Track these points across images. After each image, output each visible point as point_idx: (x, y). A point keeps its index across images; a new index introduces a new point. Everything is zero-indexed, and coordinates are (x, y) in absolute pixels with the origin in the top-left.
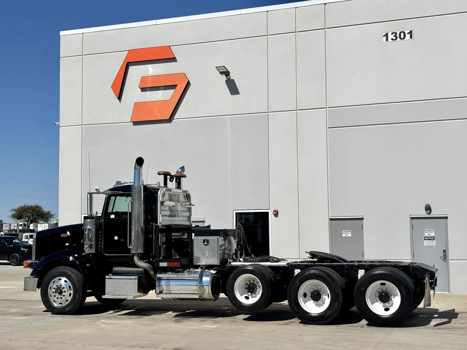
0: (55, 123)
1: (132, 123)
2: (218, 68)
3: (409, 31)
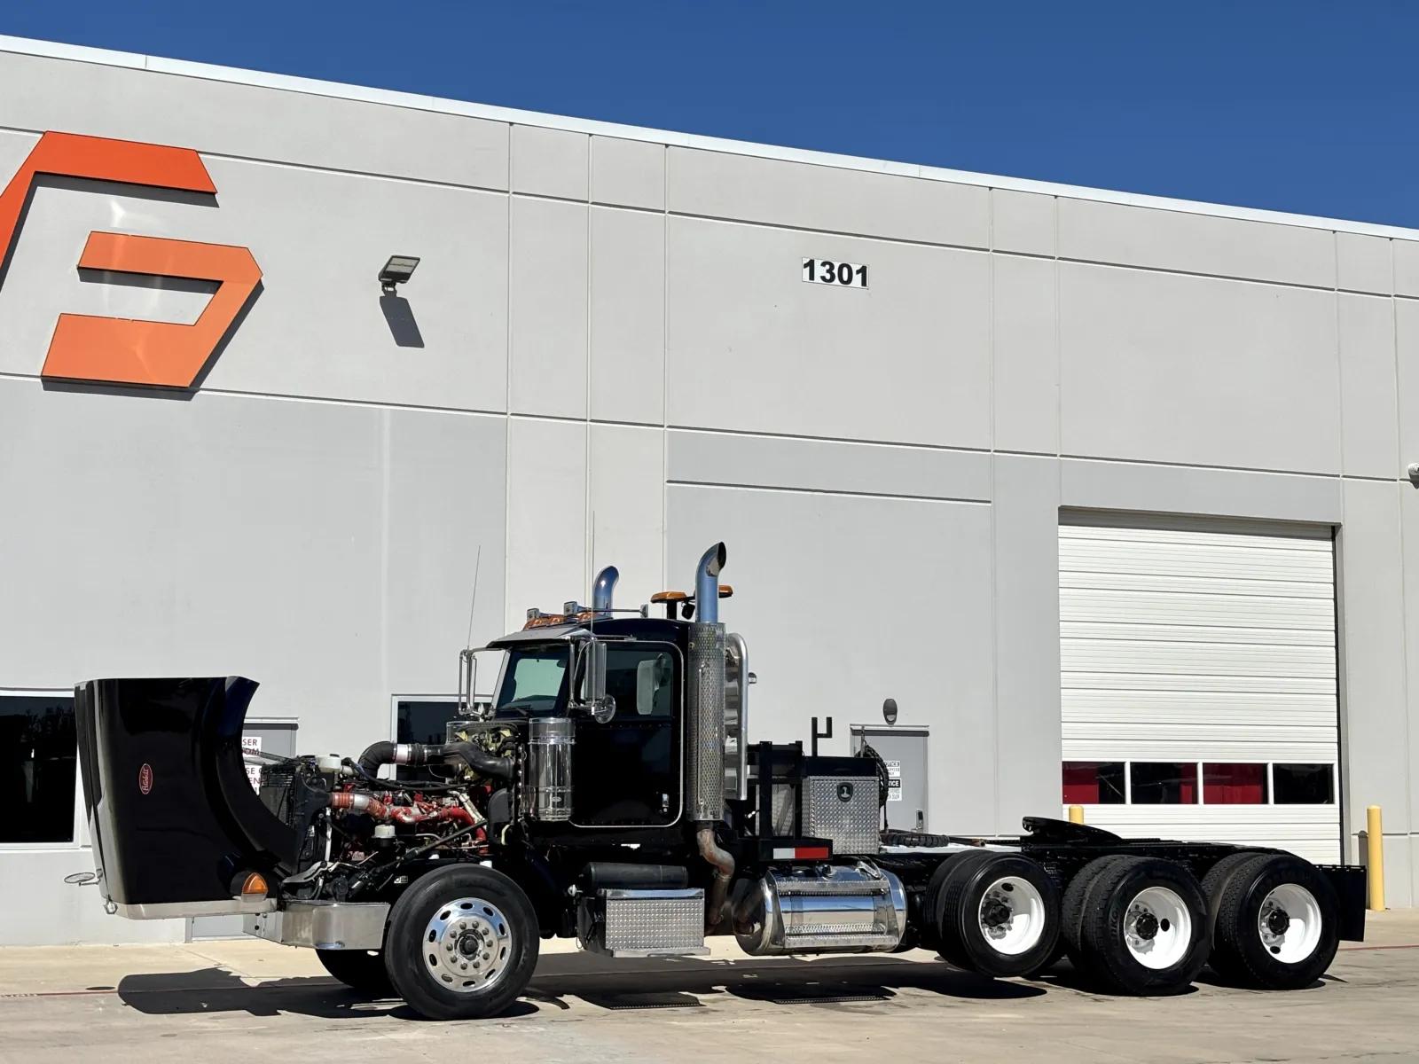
1: (40, 380)
2: (395, 260)
3: (859, 267)
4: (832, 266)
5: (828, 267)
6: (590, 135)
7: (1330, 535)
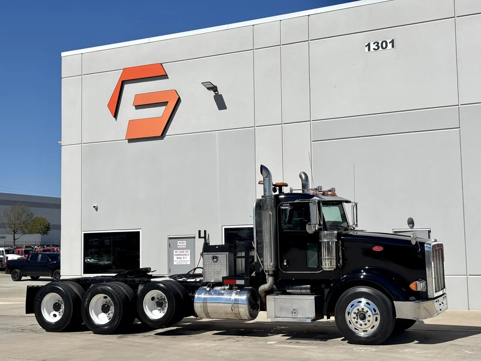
0: (58, 142)
1: (127, 140)
2: (204, 84)
4: (378, 43)
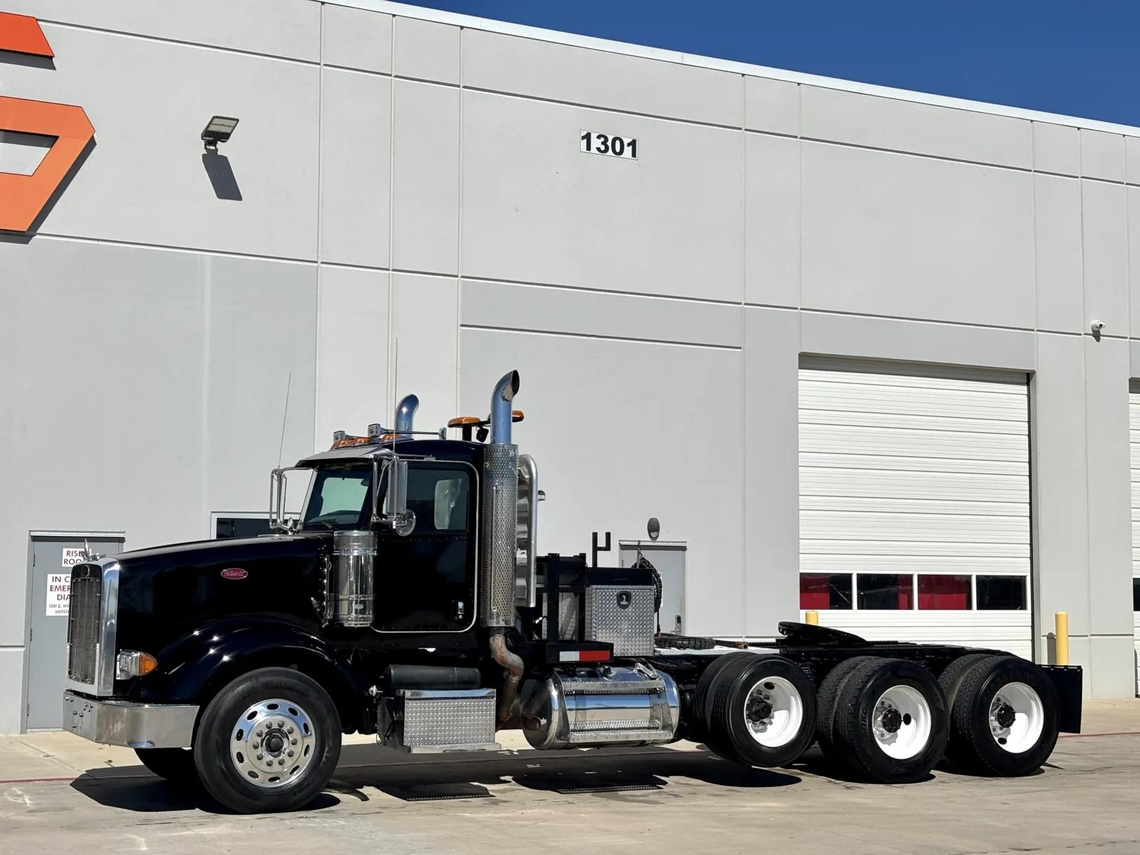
2: (216, 121)
3: (630, 140)
4: (606, 139)
5: (602, 139)
6: (394, 16)
7: (1025, 381)
